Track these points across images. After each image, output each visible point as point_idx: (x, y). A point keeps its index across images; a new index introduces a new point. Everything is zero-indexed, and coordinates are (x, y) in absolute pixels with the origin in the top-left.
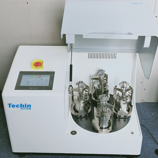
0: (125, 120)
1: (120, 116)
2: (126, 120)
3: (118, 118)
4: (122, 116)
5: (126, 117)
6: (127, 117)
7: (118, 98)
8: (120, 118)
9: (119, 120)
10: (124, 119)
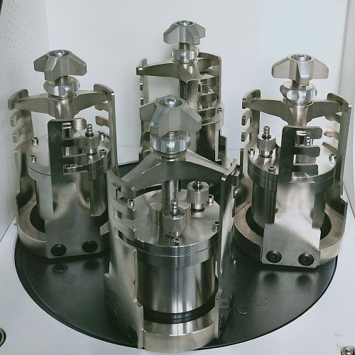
0: (303, 281)
1: (278, 257)
2: (314, 277)
3: (266, 267)
4: (290, 259)
5: (310, 260)
6: (314, 266)
7: (267, 154)
8: (275, 267)
9: (271, 279)
10: (297, 275)
